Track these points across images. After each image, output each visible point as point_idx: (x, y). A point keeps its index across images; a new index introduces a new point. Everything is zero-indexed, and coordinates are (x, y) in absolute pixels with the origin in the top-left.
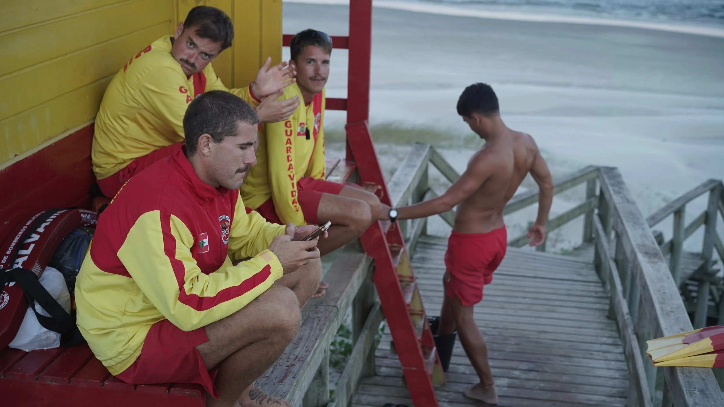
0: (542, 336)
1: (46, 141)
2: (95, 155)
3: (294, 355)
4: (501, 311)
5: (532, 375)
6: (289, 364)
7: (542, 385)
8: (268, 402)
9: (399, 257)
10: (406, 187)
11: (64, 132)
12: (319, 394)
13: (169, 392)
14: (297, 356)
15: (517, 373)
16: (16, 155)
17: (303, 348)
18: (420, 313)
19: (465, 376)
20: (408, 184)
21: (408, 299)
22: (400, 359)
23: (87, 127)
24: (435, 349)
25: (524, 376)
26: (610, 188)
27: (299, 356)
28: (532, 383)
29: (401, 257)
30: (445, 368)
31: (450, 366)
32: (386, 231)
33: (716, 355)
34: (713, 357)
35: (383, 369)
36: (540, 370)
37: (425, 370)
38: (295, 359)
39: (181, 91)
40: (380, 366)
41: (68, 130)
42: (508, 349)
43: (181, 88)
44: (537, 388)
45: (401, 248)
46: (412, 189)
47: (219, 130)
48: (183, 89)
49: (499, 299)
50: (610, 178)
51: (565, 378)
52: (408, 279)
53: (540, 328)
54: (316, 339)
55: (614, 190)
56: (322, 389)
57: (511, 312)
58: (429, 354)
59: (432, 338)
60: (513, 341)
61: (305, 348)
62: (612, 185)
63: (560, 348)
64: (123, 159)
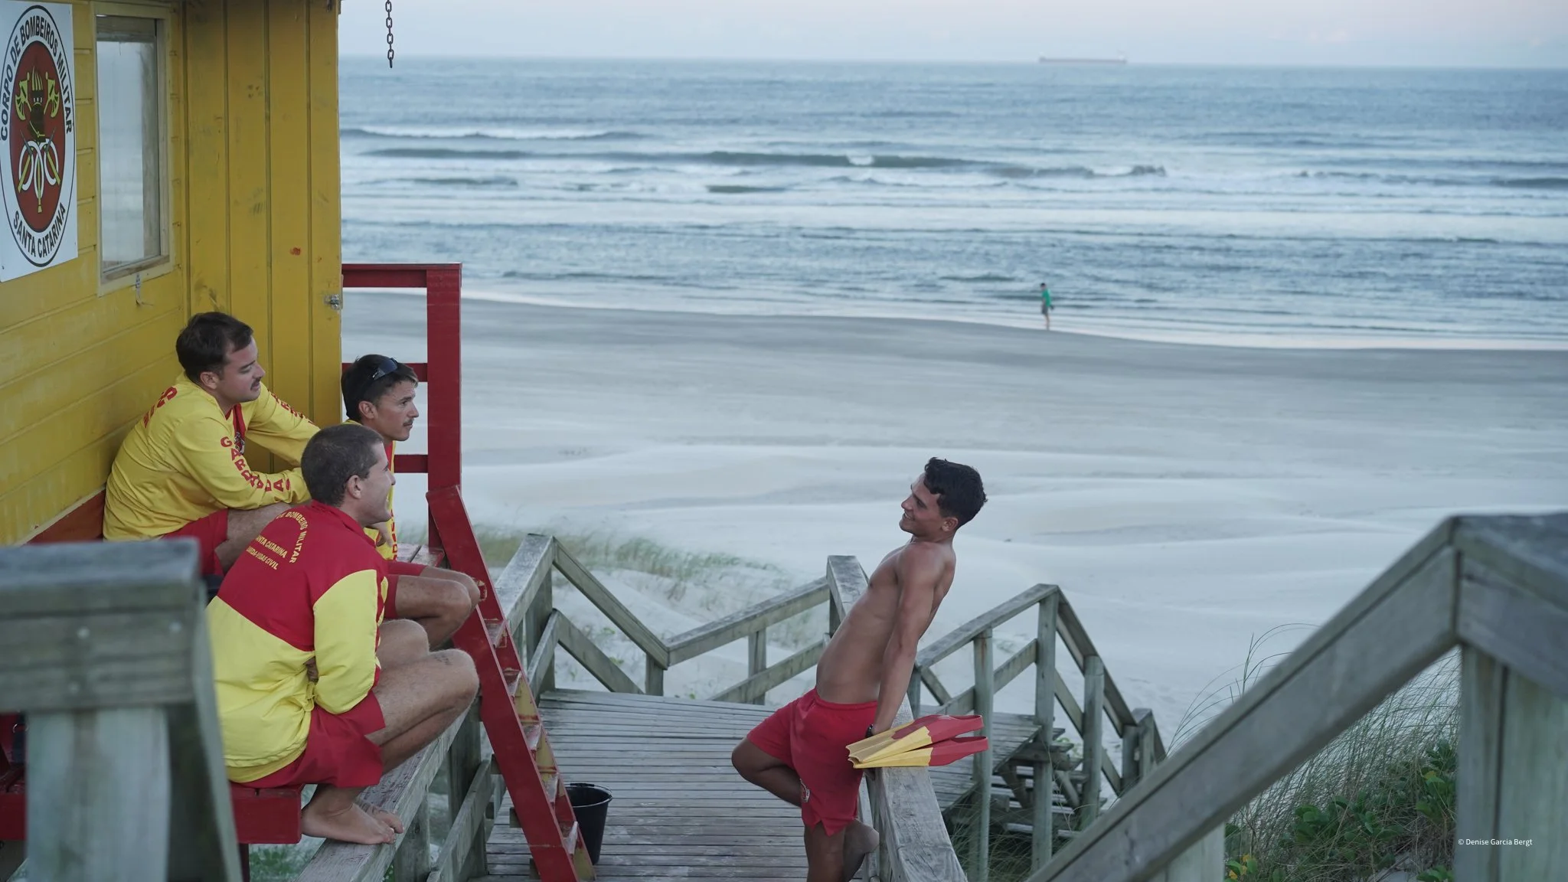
0: (742, 813)
1: (62, 510)
2: (108, 529)
3: (389, 782)
4: (679, 786)
5: (725, 861)
6: (385, 790)
7: (739, 871)
8: (373, 811)
9: (516, 683)
10: (519, 595)
11: (78, 500)
12: (417, 860)
13: (258, 794)
14: (394, 784)
15: (703, 860)
16: (36, 527)
17: (400, 776)
18: (552, 770)
19: (625, 868)
20: (521, 592)
21: (533, 744)
22: (526, 834)
23: (99, 494)
24: (576, 824)
25: (712, 862)
26: (838, 584)
27: (397, 783)
28: (725, 870)
29: (519, 684)
30: (594, 857)
31: (601, 857)
32: (496, 643)
33: (931, 749)
34: (928, 752)
35: (499, 867)
36: (737, 854)
37: (563, 846)
38: (392, 786)
39: (223, 445)
40: (494, 864)
41: (80, 498)
42: (691, 831)
43: (223, 440)
44: (732, 875)
45: (518, 672)
46: (528, 601)
47: (362, 465)
48: (225, 442)
49: (675, 770)
50: (840, 572)
51: (774, 862)
52: (531, 720)
53: (740, 804)
54: (416, 767)
55: (843, 586)
56: (421, 852)
57: (694, 786)
58: (570, 830)
59: (572, 810)
60: (696, 822)
61: (402, 775)
62: (843, 580)
63: (769, 826)
64: (149, 536)
